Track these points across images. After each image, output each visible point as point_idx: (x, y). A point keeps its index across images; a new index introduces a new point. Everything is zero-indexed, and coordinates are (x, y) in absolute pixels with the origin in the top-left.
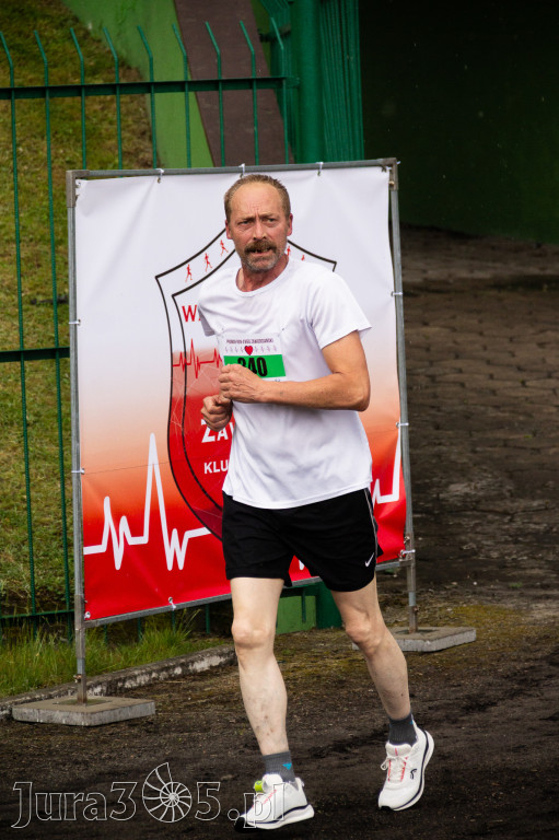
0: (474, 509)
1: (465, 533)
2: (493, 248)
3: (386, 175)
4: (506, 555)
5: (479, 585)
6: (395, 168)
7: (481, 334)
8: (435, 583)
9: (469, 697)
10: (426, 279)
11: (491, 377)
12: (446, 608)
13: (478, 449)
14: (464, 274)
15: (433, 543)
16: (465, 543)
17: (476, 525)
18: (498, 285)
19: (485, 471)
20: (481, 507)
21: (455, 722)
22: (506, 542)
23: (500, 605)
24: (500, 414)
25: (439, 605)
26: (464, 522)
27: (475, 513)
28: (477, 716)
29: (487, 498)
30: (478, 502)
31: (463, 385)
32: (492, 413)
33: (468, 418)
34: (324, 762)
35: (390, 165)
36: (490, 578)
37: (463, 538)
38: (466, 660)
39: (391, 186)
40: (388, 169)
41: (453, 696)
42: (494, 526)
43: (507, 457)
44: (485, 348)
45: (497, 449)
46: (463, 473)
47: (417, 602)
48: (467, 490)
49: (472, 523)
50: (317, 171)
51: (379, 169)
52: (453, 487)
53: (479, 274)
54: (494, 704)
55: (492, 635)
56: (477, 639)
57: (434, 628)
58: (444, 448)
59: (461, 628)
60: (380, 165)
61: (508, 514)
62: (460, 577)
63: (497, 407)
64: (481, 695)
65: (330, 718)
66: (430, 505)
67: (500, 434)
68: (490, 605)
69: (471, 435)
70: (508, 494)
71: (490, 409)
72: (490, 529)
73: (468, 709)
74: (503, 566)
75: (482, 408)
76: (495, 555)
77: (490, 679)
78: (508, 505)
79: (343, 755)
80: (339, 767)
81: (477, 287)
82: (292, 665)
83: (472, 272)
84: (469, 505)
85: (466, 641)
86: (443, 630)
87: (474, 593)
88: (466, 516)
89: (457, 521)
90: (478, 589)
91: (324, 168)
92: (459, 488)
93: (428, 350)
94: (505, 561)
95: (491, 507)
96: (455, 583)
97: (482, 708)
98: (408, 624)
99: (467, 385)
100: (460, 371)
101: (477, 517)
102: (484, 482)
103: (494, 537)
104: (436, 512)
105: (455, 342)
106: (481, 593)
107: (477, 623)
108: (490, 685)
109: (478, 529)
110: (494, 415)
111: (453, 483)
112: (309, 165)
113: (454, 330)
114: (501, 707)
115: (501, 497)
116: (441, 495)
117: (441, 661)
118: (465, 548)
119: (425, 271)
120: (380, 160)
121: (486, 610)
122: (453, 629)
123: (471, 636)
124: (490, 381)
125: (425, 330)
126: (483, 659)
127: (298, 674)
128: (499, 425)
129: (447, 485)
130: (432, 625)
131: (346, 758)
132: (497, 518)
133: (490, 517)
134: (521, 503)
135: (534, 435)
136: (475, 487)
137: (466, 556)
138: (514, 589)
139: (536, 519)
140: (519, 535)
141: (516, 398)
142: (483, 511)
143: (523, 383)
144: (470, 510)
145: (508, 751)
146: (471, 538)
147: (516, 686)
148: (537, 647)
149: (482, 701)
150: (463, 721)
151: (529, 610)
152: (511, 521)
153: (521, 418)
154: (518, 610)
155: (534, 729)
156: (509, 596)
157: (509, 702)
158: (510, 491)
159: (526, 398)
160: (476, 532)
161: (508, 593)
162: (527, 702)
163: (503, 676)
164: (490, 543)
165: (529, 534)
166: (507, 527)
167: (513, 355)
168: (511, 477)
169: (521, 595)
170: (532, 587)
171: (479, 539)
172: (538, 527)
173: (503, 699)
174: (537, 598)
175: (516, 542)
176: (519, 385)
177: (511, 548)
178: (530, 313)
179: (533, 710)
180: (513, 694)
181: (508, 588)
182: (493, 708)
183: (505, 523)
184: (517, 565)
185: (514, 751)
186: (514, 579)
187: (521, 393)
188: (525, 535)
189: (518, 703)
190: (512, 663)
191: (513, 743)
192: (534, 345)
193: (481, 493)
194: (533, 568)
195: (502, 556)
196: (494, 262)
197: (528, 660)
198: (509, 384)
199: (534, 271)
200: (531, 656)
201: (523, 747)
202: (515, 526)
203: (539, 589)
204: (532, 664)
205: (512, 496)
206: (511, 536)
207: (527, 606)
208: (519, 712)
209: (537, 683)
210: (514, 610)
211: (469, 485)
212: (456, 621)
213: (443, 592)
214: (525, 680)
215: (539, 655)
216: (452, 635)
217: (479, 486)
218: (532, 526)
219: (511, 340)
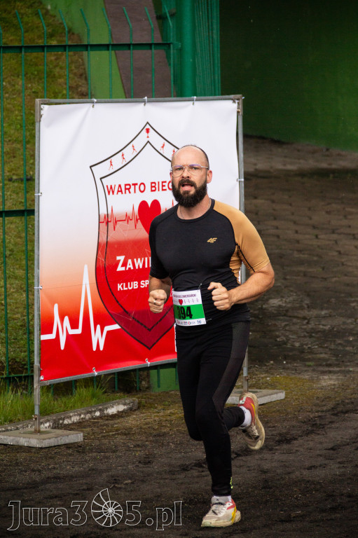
0: (285, 315)
1: (278, 330)
2: (299, 151)
3: (235, 105)
4: (305, 344)
5: (287, 363)
6: (241, 101)
7: (291, 205)
8: (259, 361)
9: (280, 434)
10: (256, 170)
11: (297, 232)
12: (266, 377)
13: (288, 277)
14: (280, 166)
15: (258, 336)
16: (278, 337)
17: (286, 325)
18: (302, 174)
19: (292, 291)
20: (289, 314)
21: (271, 450)
22: (305, 337)
23: (300, 376)
24: (301, 255)
25: (262, 376)
26: (278, 323)
27: (286, 318)
28: (285, 446)
29: (294, 309)
30: (287, 311)
31: (278, 237)
32: (296, 255)
33: (281, 257)
34: (189, 473)
35: (238, 99)
36: (294, 359)
37: (277, 333)
38: (278, 411)
39: (238, 112)
40: (237, 101)
41: (270, 434)
42: (297, 326)
43: (306, 283)
44: (293, 214)
45: (299, 278)
46: (278, 292)
47: (249, 373)
48: (280, 303)
49: (283, 324)
50: (192, 102)
51: (231, 102)
52: (271, 301)
53: (289, 167)
54: (296, 439)
55: (295, 395)
56: (286, 398)
57: (258, 390)
59: (275, 391)
60: (232, 99)
61: (306, 319)
62: (274, 358)
63: (300, 251)
64: (287, 433)
65: (192, 445)
66: (256, 312)
67: (302, 269)
68: (294, 376)
69: (283, 269)
70: (306, 306)
71: (295, 252)
72: (294, 328)
73: (280, 442)
74: (302, 352)
75: (291, 252)
76: (297, 344)
77: (294, 423)
78: (305, 313)
79: (201, 469)
80: (198, 477)
81: (288, 175)
82: (169, 412)
83: (285, 165)
84: (282, 313)
85: (279, 399)
86: (265, 391)
87: (284, 368)
88: (279, 319)
89: (273, 322)
90: (287, 366)
91: (197, 100)
92: (275, 302)
93: (257, 214)
94: (304, 349)
95: (296, 314)
96: (272, 362)
97: (288, 441)
98: (242, 387)
99: (281, 237)
100: (277, 228)
101: (285, 321)
102: (291, 298)
103: (297, 334)
104: (261, 317)
105: (274, 210)
106: (288, 368)
107: (285, 388)
108: (293, 427)
109: (287, 328)
110: (297, 256)
111: (271, 298)
112: (187, 98)
113: (273, 202)
114: (300, 441)
115: (302, 308)
116: (264, 306)
117: (263, 411)
118: (278, 340)
119: (255, 164)
120: (232, 96)
121: (291, 379)
122: (271, 391)
123: (281, 395)
124: (296, 235)
125: (254, 201)
126: (289, 410)
127: (173, 417)
128: (301, 262)
129: (267, 300)
130: (257, 388)
131: (203, 471)
132: (299, 321)
133: (295, 320)
134: (314, 312)
135: (323, 269)
136: (286, 302)
137: (279, 345)
138: (309, 366)
139: (323, 322)
140: (313, 333)
141: (312, 245)
142: (290, 317)
143: (317, 236)
144: (283, 316)
145: (305, 469)
146: (282, 334)
147: (310, 428)
148: (324, 403)
149: (289, 437)
150: (276, 449)
151: (319, 380)
152: (308, 323)
153: (315, 258)
154: (311, 380)
155: (321, 456)
156: (306, 371)
157: (306, 438)
158: (307, 304)
159: (319, 246)
160: (286, 330)
161: (305, 369)
162: (317, 438)
163: (302, 422)
164: (294, 337)
165: (319, 332)
166: (305, 327)
167: (311, 219)
168: (308, 295)
169: (314, 370)
170: (321, 365)
171: (287, 334)
172: (324, 327)
173: (302, 436)
174: (324, 373)
175: (311, 337)
176: (314, 237)
177: (307, 340)
178: (322, 192)
179: (321, 443)
180: (308, 433)
181: (306, 366)
182: (295, 442)
183: (304, 325)
184: (311, 351)
185: (308, 469)
186: (309, 360)
187: (315, 242)
188: (317, 332)
189: (311, 439)
190: (308, 413)
191: (307, 464)
192: (324, 213)
193: (289, 305)
194: (321, 353)
195: (302, 345)
196: (299, 159)
197: (317, 412)
198: (307, 236)
199: (324, 165)
200: (320, 409)
201: (314, 466)
202: (310, 326)
203: (325, 366)
204: (320, 414)
205: (308, 307)
206: (307, 333)
207: (317, 377)
208: (311, 444)
209: (323, 426)
210: (309, 380)
211: (282, 300)
212: (273, 386)
213: (265, 367)
214: (316, 424)
215: (325, 408)
216: (270, 395)
217: (288, 300)
218: (321, 327)
219: (309, 209)
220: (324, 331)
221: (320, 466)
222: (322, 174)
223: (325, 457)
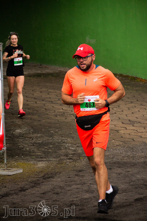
0: (22, 136)
2: (28, 66)
4: (31, 149)
5: (23, 157)
6: (2, 45)
7: (25, 89)
8: (12, 156)
9: (21, 188)
11: (27, 101)
12: (15, 163)
15: (11, 145)
16: (20, 146)
17: (23, 141)
18: (30, 76)
19: (25, 126)
20: (24, 136)
21: (17, 194)
22: (31, 146)
23: (29, 163)
24: (29, 111)
25: (13, 163)
26: (20, 140)
27: (23, 137)
28: (23, 193)
29: (26, 134)
30: (23, 135)
32: (27, 111)
36: (27, 155)
37: (19, 144)
38: (20, 177)
41: (16, 187)
42: (28, 141)
43: (31, 123)
44: (26, 93)
45: (29, 120)
46: (20, 127)
47: (7, 162)
48: (20, 131)
52: (17, 131)
54: (27, 189)
55: (27, 171)
56: (23, 172)
58: (14, 120)
59: (19, 169)
61: (32, 138)
62: (18, 155)
63: (29, 109)
64: (24, 187)
66: (10, 135)
67: (29, 116)
68: (26, 162)
71: (27, 109)
72: (27, 142)
73: (21, 191)
75: (25, 109)
76: (28, 149)
77: (26, 183)
78: (31, 135)
84: (21, 136)
86: (14, 169)
87: (22, 159)
89: (18, 140)
90: (23, 158)
92: (18, 131)
94: (31, 151)
95: (27, 136)
96: (17, 157)
97: (24, 190)
98: (4, 167)
101: (23, 139)
103: (28, 144)
104: (12, 137)
107: (23, 168)
111: (17, 129)
114: (29, 190)
115: (30, 133)
116: (13, 133)
117: (13, 178)
121: (25, 164)
122: (17, 169)
123: (21, 171)
124: (27, 102)
126: (24, 177)
128: (29, 114)
129: (15, 130)
130: (11, 168)
132: (28, 139)
133: (26, 139)
134: (35, 135)
135: (39, 116)
136: (23, 131)
137: (20, 149)
138: (33, 158)
139: (39, 139)
140: (34, 144)
141: (34, 106)
142: (25, 137)
143: (36, 102)
144: (21, 137)
145: (31, 202)
146: (21, 144)
147: (33, 185)
148: (39, 174)
149: (24, 189)
150: (19, 194)
151: (37, 164)
152: (32, 140)
153: (35, 112)
154: (34, 164)
155: (38, 197)
156: (31, 160)
157: (32, 189)
158: (32, 132)
159: (37, 106)
160: (23, 143)
161: (31, 159)
162: (36, 189)
163: (30, 182)
164: (26, 146)
165: (37, 143)
166: (31, 141)
167: (33, 95)
168: (32, 128)
169: (35, 160)
170: (38, 158)
171: (23, 144)
172: (39, 141)
173: (30, 188)
174: (39, 161)
175: (33, 146)
176: (35, 103)
177: (32, 147)
178: (38, 83)
179: (38, 191)
180: (33, 187)
181: (31, 158)
182: (27, 191)
183: (31, 140)
184: (34, 152)
185: (33, 202)
186: (33, 155)
187: (35, 105)
188: (36, 144)
189: (34, 189)
190: (32, 179)
191: (32, 200)
192: (39, 92)
193: (24, 132)
194: (38, 153)
195: (30, 149)
196: (28, 69)
197: (36, 178)
198: (32, 103)
199: (39, 72)
200: (37, 177)
201: (35, 201)
202: (33, 141)
203: (40, 158)
204: (38, 179)
205: (32, 133)
206: (32, 144)
207: (37, 163)
208: (34, 192)
209: (39, 184)
210: (33, 164)
211: (21, 130)
212: (17, 167)
213: (14, 159)
214: (36, 183)
215: (40, 176)
216: (16, 171)
217: (24, 130)
218: (38, 141)
219: (33, 91)
220: (39, 143)
221: (38, 201)
222: (39, 75)
223: (40, 197)
